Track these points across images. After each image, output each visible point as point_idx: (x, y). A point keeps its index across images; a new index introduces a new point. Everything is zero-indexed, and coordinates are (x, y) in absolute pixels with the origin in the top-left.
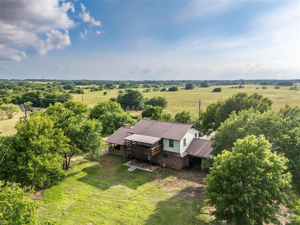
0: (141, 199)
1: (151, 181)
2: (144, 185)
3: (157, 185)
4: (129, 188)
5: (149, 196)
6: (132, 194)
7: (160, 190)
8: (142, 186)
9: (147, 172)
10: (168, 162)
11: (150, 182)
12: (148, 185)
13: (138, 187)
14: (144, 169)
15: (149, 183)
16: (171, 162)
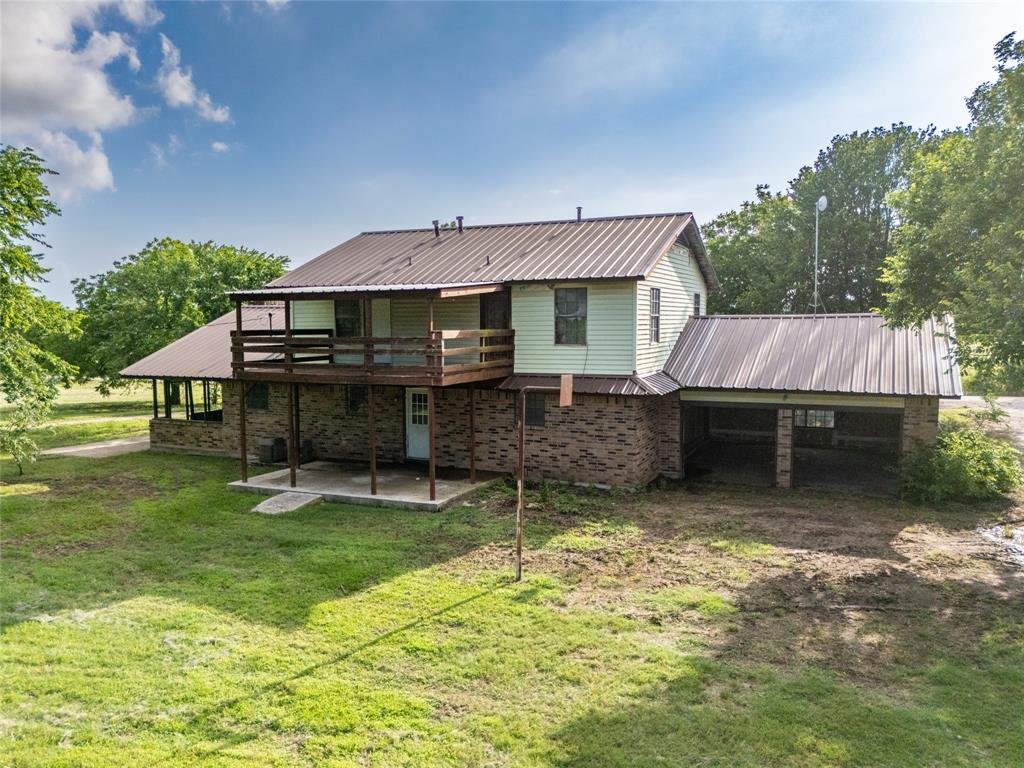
0: (355, 715)
1: (440, 558)
2: (385, 588)
3: (506, 581)
4: (228, 617)
5: (439, 669)
6: (253, 665)
7: (538, 610)
8: (362, 596)
9: (406, 508)
10: (551, 451)
11: (435, 567)
12: (420, 584)
13: (324, 606)
14: (379, 496)
15: (427, 571)
16: (573, 449)
